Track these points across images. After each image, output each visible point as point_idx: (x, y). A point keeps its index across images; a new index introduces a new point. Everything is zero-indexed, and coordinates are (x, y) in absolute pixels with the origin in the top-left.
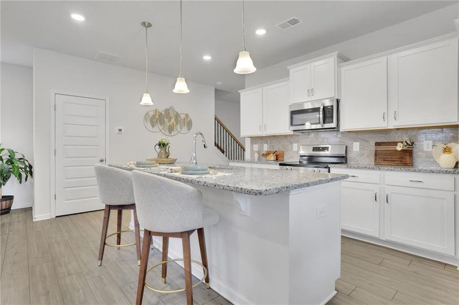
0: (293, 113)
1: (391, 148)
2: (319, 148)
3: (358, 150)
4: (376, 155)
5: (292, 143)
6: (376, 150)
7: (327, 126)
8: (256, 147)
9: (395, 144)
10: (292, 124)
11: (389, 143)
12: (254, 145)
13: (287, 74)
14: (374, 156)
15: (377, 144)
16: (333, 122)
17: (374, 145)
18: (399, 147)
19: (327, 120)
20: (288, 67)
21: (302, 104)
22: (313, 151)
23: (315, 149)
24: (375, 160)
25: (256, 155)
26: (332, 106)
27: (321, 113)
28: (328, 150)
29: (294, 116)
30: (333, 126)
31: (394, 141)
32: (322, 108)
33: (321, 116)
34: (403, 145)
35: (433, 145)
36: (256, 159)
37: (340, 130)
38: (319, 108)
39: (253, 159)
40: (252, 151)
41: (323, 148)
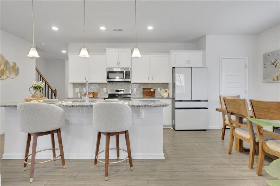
0: (109, 72)
1: (149, 90)
2: (119, 90)
3: (136, 91)
4: (143, 93)
5: (103, 88)
6: (143, 92)
7: (127, 80)
8: (77, 90)
9: (150, 89)
10: (108, 78)
11: (148, 88)
13: (105, 52)
15: (144, 89)
16: (129, 79)
17: (142, 89)
18: (152, 90)
19: (127, 78)
20: (106, 48)
21: (112, 68)
22: (116, 92)
23: (117, 91)
24: (143, 95)
25: (79, 95)
26: (129, 72)
27: (125, 74)
28: (123, 91)
29: (109, 74)
30: (129, 80)
31: (150, 88)
32: (125, 72)
33: (125, 75)
34: (153, 89)
35: (161, 90)
36: (79, 97)
37: (131, 83)
38: (124, 72)
39: (76, 97)
40: (74, 92)
41: (121, 91)
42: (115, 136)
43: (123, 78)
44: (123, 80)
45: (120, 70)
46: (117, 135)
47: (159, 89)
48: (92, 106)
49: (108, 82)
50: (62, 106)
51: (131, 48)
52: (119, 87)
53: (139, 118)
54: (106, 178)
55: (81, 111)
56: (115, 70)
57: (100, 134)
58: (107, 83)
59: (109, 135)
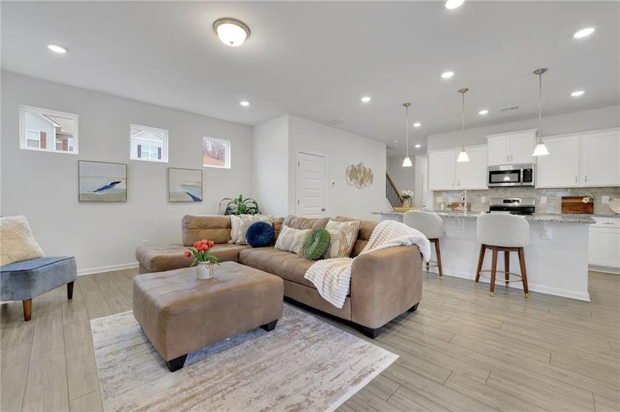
0: (491, 173)
1: (577, 201)
2: (510, 199)
3: (545, 202)
4: (563, 206)
5: (479, 196)
6: (563, 203)
7: (526, 184)
8: (440, 200)
9: (582, 198)
10: (490, 182)
11: (574, 197)
12: (438, 198)
13: (485, 142)
14: (561, 207)
15: (563, 198)
16: (531, 181)
17: (560, 199)
18: (585, 201)
19: (527, 180)
20: (487, 136)
21: (498, 166)
23: (505, 201)
24: (563, 209)
25: (442, 206)
26: (531, 170)
27: (522, 174)
28: (518, 201)
29: (492, 176)
30: (532, 184)
31: (580, 196)
32: (522, 170)
33: (522, 176)
34: (588, 199)
35: (610, 200)
36: (442, 209)
37: (536, 187)
38: (520, 170)
39: (437, 209)
40: (435, 202)
41: (514, 201)
42: (503, 252)
43: (519, 181)
44: (519, 184)
45: (511, 169)
46: (507, 251)
47: (605, 199)
48: (475, 218)
49: (489, 187)
50: (442, 216)
51: (536, 130)
52: (509, 194)
53: (543, 237)
54: (492, 294)
55: (459, 223)
56: (502, 169)
57: (484, 247)
58: (487, 188)
59: (496, 249)
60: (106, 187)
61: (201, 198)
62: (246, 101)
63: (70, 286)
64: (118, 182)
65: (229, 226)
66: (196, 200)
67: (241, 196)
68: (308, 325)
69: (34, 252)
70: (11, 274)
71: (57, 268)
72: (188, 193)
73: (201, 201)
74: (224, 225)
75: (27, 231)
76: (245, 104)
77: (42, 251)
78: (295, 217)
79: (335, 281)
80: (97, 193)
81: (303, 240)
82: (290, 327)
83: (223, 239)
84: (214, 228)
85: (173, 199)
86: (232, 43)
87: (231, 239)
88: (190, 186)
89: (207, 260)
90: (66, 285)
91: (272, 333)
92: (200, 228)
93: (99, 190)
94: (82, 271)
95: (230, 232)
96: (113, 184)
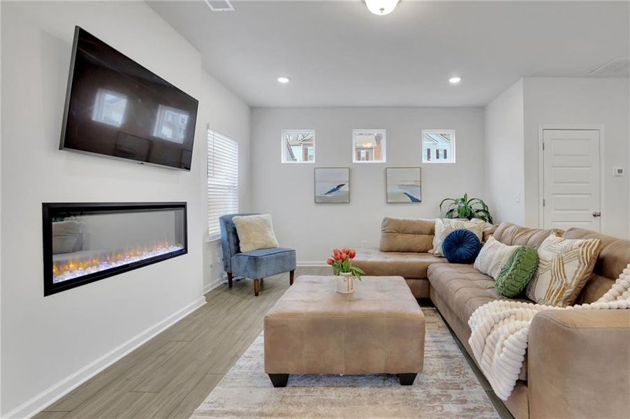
60: (334, 190)
61: (419, 199)
62: (457, 76)
63: (292, 273)
64: (343, 185)
65: (432, 233)
66: (415, 200)
67: (466, 196)
68: (464, 401)
69: (271, 243)
70: (249, 259)
71: (278, 258)
72: (406, 193)
73: (420, 201)
74: (427, 230)
75: (269, 226)
76: (455, 80)
77: (277, 243)
78: (512, 225)
79: (498, 345)
80: (327, 195)
81: (504, 261)
82: (435, 391)
83: (422, 247)
84: (414, 233)
85: (391, 201)
86: (382, 9)
87: (432, 247)
88: (407, 186)
89: (347, 272)
90: (289, 273)
91: (404, 389)
92: (398, 232)
93: (329, 192)
94: (299, 263)
95: (432, 239)
96: (339, 187)
